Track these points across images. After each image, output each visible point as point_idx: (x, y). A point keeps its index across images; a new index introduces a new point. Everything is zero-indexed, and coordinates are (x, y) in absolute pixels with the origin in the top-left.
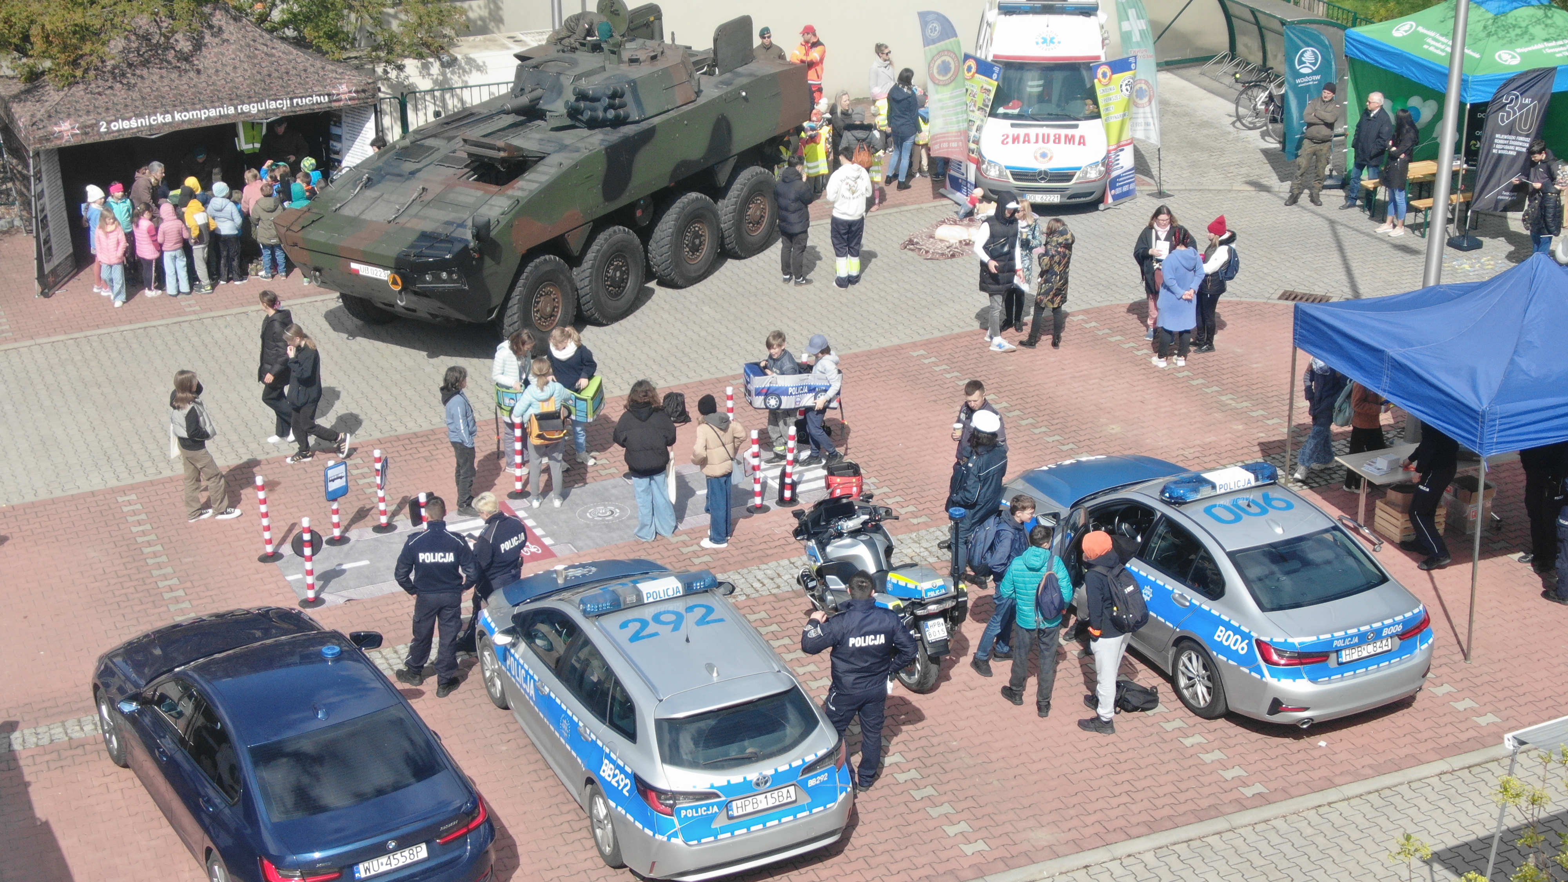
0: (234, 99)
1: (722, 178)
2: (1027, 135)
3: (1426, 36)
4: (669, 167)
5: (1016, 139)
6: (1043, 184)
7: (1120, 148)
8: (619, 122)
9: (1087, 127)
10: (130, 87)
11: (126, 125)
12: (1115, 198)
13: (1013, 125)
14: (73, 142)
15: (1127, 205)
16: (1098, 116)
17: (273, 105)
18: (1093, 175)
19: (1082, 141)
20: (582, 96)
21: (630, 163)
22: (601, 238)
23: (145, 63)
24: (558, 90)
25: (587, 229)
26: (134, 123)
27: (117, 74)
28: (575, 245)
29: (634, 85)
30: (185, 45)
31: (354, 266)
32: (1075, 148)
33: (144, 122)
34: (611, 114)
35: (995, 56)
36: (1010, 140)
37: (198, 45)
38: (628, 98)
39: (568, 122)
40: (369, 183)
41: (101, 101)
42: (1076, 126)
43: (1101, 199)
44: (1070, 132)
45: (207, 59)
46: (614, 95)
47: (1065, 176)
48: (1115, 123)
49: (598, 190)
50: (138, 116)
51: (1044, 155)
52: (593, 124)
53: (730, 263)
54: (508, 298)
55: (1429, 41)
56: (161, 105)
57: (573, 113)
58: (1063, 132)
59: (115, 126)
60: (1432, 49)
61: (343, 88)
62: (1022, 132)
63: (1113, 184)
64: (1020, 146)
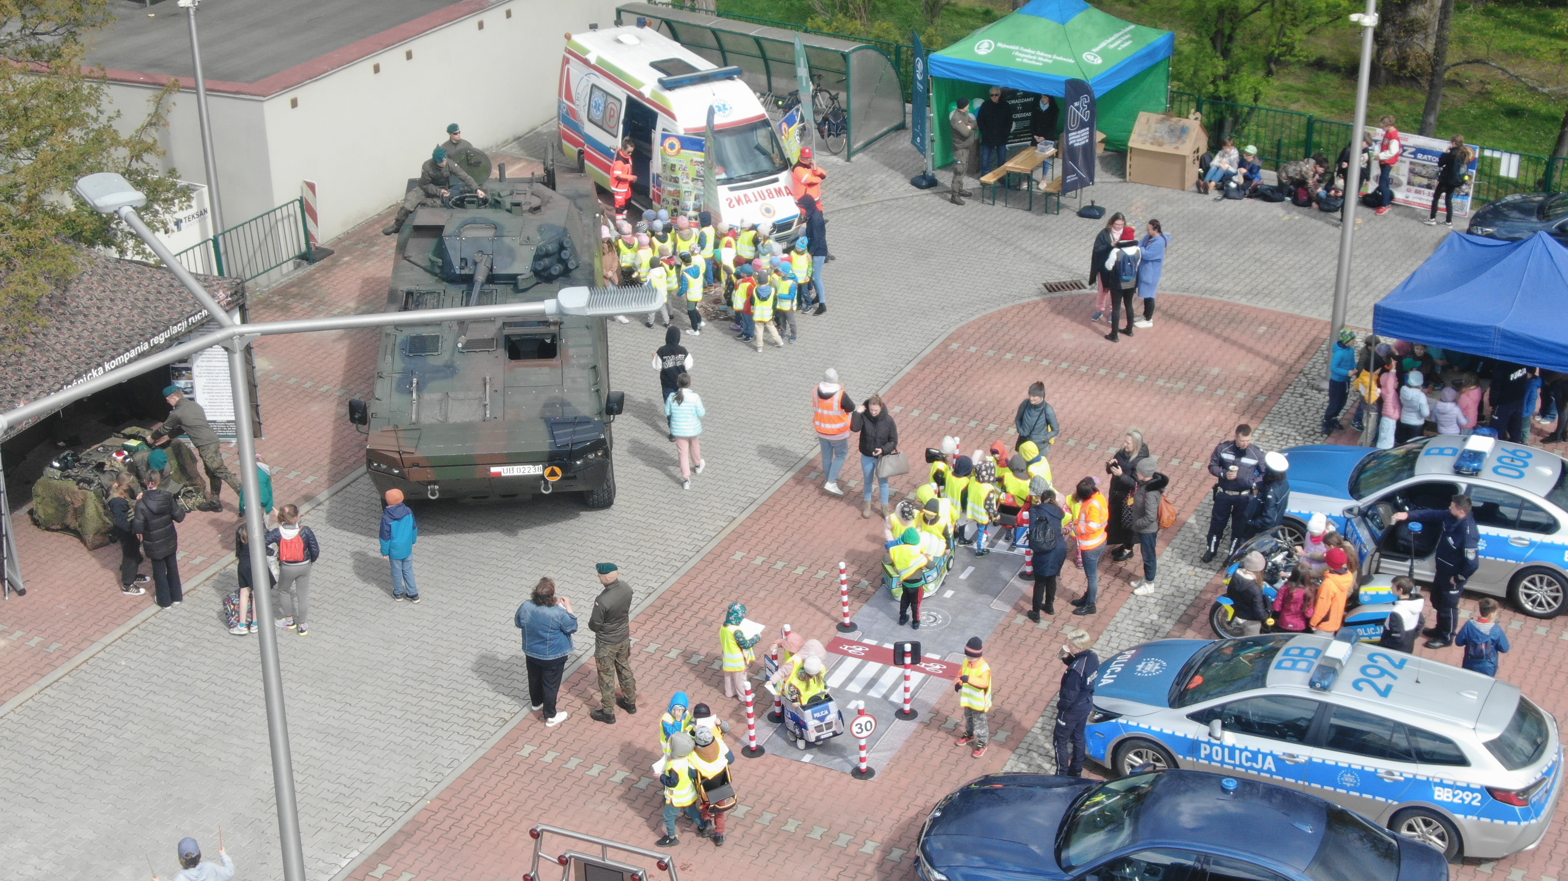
2: (745, 196)
3: (1012, 51)
5: (739, 201)
13: (732, 189)
24: (508, 253)
29: (568, 233)
31: (494, 470)
35: (685, 130)
36: (734, 202)
38: (569, 246)
39: (535, 281)
40: (419, 386)
42: (776, 180)
44: (776, 186)
46: (562, 246)
47: (787, 225)
51: (768, 210)
52: (550, 277)
55: (1017, 54)
58: (771, 187)
60: (1025, 61)
62: (741, 193)
64: (744, 207)
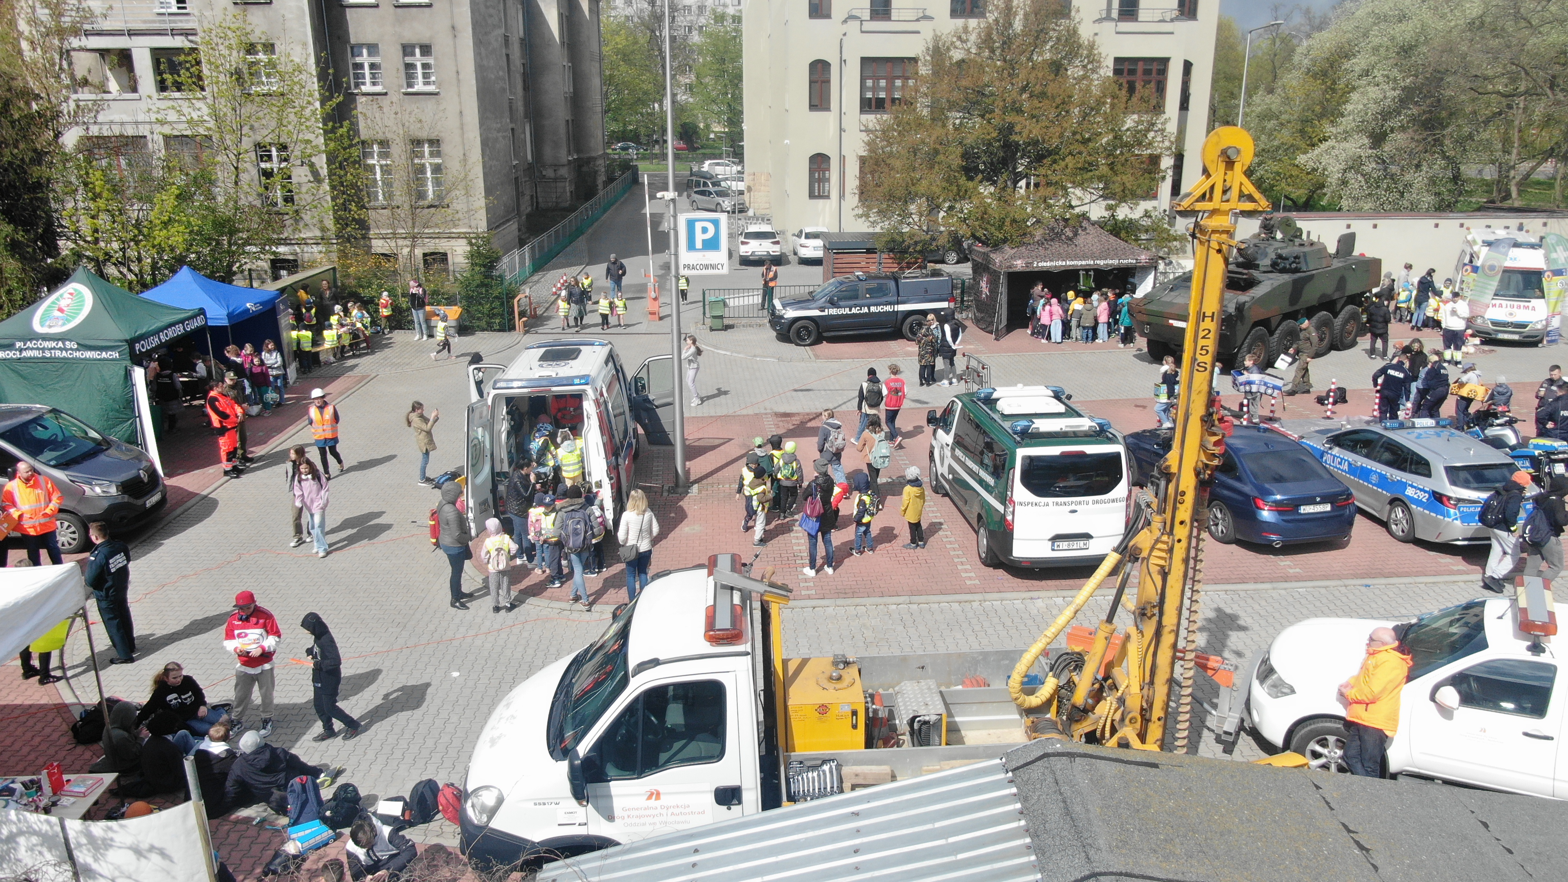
0: (1094, 258)
1: (1339, 306)
4: (1318, 295)
6: (1510, 329)
7: (1553, 316)
8: (1297, 270)
9: (1535, 302)
10: (1046, 249)
11: (1045, 264)
12: (1549, 342)
14: (1021, 269)
15: (1554, 347)
16: (1543, 297)
17: (1111, 262)
18: (1539, 326)
19: (1534, 309)
20: (1280, 257)
21: (1302, 288)
22: (1285, 323)
23: (1052, 240)
24: (1266, 255)
25: (1280, 317)
26: (1048, 264)
27: (1040, 243)
28: (1274, 323)
29: (1305, 254)
30: (1070, 234)
31: (1171, 321)
32: (1530, 312)
33: (1053, 264)
34: (1294, 266)
37: (1076, 234)
38: (1302, 259)
39: (1270, 269)
40: (1172, 290)
41: (1033, 254)
42: (1530, 302)
43: (1541, 341)
44: (1526, 304)
45: (1081, 240)
46: (1296, 258)
47: (1523, 326)
48: (1552, 302)
49: (1287, 299)
50: (1051, 261)
51: (1511, 314)
52: (1283, 271)
53: (1333, 353)
54: (1243, 344)
56: (1060, 257)
57: (1274, 265)
58: (1522, 304)
59: (1040, 264)
61: (1143, 257)
63: (1548, 334)
